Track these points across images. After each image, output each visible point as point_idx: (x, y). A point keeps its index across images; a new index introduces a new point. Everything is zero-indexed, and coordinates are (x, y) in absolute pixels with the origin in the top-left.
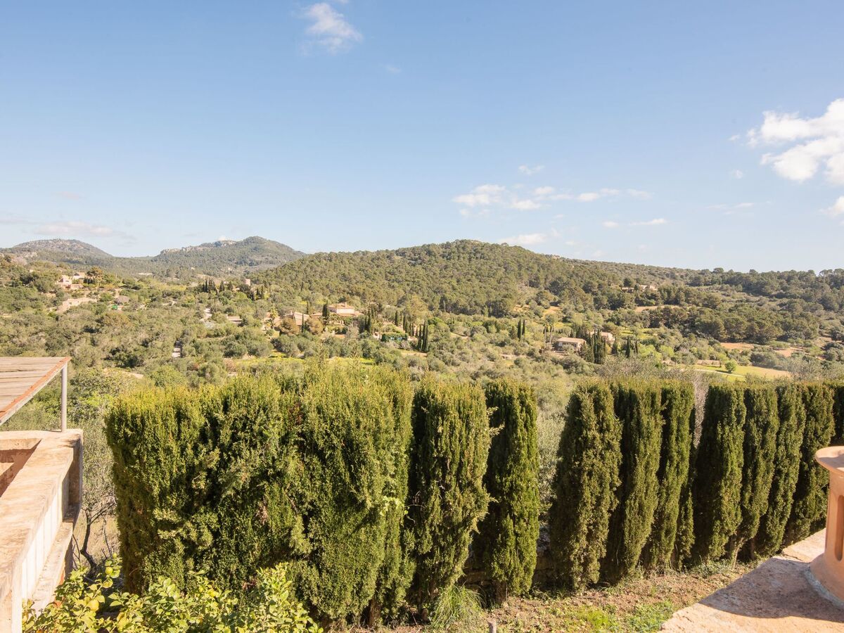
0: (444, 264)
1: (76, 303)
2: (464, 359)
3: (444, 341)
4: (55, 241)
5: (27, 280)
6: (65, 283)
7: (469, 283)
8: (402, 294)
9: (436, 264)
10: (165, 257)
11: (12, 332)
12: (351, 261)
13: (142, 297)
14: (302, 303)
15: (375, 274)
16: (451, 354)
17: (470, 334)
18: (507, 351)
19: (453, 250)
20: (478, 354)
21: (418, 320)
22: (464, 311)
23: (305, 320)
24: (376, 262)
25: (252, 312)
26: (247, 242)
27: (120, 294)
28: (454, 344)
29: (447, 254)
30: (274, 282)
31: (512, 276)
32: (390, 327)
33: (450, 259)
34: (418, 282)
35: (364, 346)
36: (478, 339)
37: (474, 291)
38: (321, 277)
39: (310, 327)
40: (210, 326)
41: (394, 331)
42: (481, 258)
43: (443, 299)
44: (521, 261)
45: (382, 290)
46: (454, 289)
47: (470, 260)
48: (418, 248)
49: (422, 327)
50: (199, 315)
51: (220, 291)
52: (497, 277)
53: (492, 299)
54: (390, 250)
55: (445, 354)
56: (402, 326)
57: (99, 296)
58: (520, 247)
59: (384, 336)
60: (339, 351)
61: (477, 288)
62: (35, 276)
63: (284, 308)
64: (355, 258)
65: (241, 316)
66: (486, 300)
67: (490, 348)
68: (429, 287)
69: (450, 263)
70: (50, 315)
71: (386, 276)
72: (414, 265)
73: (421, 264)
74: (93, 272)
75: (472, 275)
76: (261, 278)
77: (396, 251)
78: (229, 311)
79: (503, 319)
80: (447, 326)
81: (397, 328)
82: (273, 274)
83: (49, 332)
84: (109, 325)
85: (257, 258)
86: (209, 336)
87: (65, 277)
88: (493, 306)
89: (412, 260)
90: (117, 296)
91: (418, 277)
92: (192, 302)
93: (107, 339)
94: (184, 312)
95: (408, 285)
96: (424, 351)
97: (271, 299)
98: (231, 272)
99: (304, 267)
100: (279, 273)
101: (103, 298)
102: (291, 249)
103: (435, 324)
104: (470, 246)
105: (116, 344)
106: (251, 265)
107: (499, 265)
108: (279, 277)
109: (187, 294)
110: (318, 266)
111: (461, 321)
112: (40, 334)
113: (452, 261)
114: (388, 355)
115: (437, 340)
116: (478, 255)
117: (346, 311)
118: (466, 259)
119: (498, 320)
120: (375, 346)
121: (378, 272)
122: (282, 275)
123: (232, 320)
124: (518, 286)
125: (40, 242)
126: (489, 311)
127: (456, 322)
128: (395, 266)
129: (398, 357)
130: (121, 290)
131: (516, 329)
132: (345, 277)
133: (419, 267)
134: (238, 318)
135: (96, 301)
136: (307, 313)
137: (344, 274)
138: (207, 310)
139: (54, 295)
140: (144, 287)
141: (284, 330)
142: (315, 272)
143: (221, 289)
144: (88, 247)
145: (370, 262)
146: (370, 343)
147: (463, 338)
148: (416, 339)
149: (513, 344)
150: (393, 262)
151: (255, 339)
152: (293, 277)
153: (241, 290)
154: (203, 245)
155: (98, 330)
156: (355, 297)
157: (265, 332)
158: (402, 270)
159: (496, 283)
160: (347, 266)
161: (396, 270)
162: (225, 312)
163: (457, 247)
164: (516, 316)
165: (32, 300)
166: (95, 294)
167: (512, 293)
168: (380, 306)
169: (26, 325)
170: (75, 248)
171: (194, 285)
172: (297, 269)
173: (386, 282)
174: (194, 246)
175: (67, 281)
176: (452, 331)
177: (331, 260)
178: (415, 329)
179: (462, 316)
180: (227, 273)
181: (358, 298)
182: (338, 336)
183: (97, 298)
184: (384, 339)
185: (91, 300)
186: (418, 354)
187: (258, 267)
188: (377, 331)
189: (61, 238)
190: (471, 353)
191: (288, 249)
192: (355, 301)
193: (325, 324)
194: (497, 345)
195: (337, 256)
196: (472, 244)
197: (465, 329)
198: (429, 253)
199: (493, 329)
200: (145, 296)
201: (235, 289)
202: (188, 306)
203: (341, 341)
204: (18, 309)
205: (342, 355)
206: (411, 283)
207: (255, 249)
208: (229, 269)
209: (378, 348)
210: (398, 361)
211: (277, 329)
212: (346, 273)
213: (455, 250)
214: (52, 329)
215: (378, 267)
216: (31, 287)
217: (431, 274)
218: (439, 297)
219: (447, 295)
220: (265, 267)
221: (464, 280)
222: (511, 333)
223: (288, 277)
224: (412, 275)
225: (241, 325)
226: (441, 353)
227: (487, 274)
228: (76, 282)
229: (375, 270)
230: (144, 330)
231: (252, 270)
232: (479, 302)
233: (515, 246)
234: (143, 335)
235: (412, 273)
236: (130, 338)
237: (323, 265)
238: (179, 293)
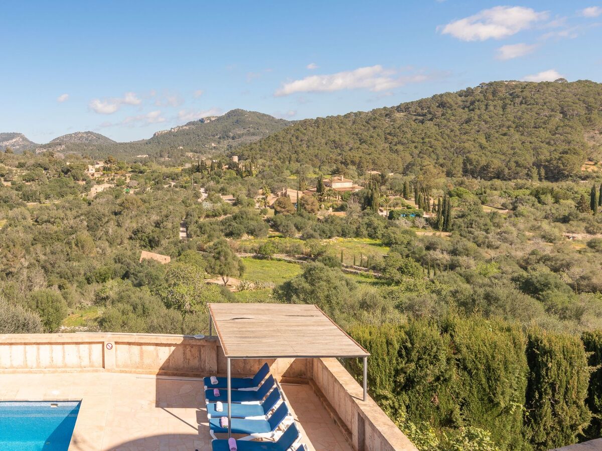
0: (465, 117)
1: (100, 188)
2: (505, 240)
3: (473, 217)
4: (76, 134)
5: (66, 171)
6: (90, 171)
7: (505, 138)
8: (409, 159)
9: (453, 118)
10: (157, 139)
11: (62, 215)
12: (342, 125)
13: (147, 181)
14: (292, 178)
15: (372, 137)
16: (484, 233)
17: (511, 207)
18: (573, 229)
19: (478, 98)
20: (527, 233)
21: (434, 191)
22: (499, 175)
23: (300, 196)
24: (372, 123)
25: (245, 191)
26: (229, 115)
27: (130, 179)
28: (488, 221)
29: (468, 104)
30: (258, 156)
31: (575, 122)
32: (399, 201)
33: (473, 110)
34: (430, 142)
35: (369, 225)
36: (525, 213)
37: (513, 148)
38: (308, 147)
39: (306, 206)
40: (207, 205)
41: (403, 205)
42: (521, 103)
43: (467, 161)
44: (591, 100)
45: (382, 157)
46: (482, 147)
47: (504, 108)
48: (426, 100)
49: (441, 199)
50: (197, 196)
51: (211, 170)
52: (550, 126)
53: (542, 157)
54: (389, 106)
55: (476, 233)
56: (413, 199)
57: (115, 181)
58: (587, 81)
59: (391, 213)
60: (340, 230)
61: (518, 145)
62: (72, 168)
63: (275, 185)
64: (346, 121)
65: (234, 195)
66: (533, 159)
67: (546, 226)
68: (445, 148)
69: (474, 115)
70: (84, 200)
71: (386, 139)
72: (422, 122)
73: (431, 120)
74: (109, 161)
75: (509, 127)
76: (246, 153)
77: (398, 107)
78: (223, 191)
79: (564, 184)
80: (476, 198)
81: (407, 202)
82: (257, 147)
83: (87, 214)
84: (128, 208)
85: (239, 131)
86: (207, 216)
87: (90, 167)
88: (545, 167)
89: (420, 115)
90: (128, 180)
91: (429, 137)
92: (189, 182)
93: (129, 221)
94: (183, 194)
95: (416, 147)
96: (445, 230)
97: (260, 176)
98: (214, 147)
99: (289, 136)
100: (263, 146)
101: (118, 183)
103: (459, 195)
104: (503, 90)
105: (135, 226)
106: (234, 138)
107: (553, 110)
108: (263, 150)
109: (183, 174)
110: (304, 134)
111: (496, 189)
112: (82, 217)
113: (478, 112)
114: (399, 236)
115: (463, 216)
116: (518, 100)
117: (342, 184)
118: (498, 108)
119: (555, 185)
120: (383, 225)
121: (375, 135)
122: (266, 148)
123: (227, 199)
124: (586, 135)
125: (66, 136)
126: (539, 174)
127: (488, 191)
128: (397, 125)
129: (413, 238)
130: (130, 175)
131: (588, 198)
132: (336, 145)
133: (429, 124)
134: (231, 197)
135: (113, 186)
136: (300, 190)
137: (334, 141)
138: (202, 190)
139: (84, 182)
140: (148, 171)
141: (279, 209)
142: (302, 141)
143: (212, 168)
144: (99, 137)
145: (364, 123)
146: (376, 222)
147: (501, 211)
148: (434, 215)
149: (583, 220)
150: (394, 121)
151: (252, 219)
152: (279, 149)
153: (229, 168)
154: (189, 124)
155: (120, 213)
156: (351, 167)
157: (259, 211)
158: (405, 129)
159: (548, 135)
160: (337, 131)
161: (398, 130)
162: (219, 192)
163: (484, 93)
164: (585, 178)
165: (70, 188)
166: (112, 180)
167: (576, 147)
168: (383, 176)
169: (71, 209)
170: (90, 138)
171: (188, 166)
172: (281, 139)
173: (387, 145)
174: (181, 125)
175: (92, 170)
176: (483, 203)
177: (318, 127)
178: (431, 202)
179: (497, 182)
180: (212, 149)
181: (354, 168)
182: (337, 214)
183: (114, 183)
184: (391, 216)
185: (111, 185)
186: (438, 233)
187: (241, 141)
188: (382, 206)
189: (80, 132)
190: (515, 233)
191: (271, 119)
192: (351, 172)
193: (320, 200)
194: (557, 220)
195: (325, 121)
196: (507, 86)
197: (503, 201)
198: (442, 105)
199: (549, 199)
200: (149, 179)
201: (225, 167)
202: (185, 187)
203: (342, 219)
204: (63, 196)
205: (344, 235)
206: (419, 145)
207: (237, 121)
208: (213, 145)
209: (386, 227)
210: (412, 243)
211: (272, 207)
212: (337, 139)
213: (481, 97)
214: (89, 213)
215: (374, 128)
216: (69, 177)
217: (448, 132)
218: (460, 160)
219: (472, 156)
220: (249, 139)
221: (497, 135)
222: (580, 205)
223: (272, 149)
224: (421, 134)
225: (235, 204)
226: (470, 232)
227: (533, 125)
228: (97, 170)
229: (371, 132)
230: (154, 212)
232: (521, 160)
233: (579, 81)
234: (155, 217)
235: (420, 132)
236: (145, 219)
237: (310, 133)
238: (177, 174)
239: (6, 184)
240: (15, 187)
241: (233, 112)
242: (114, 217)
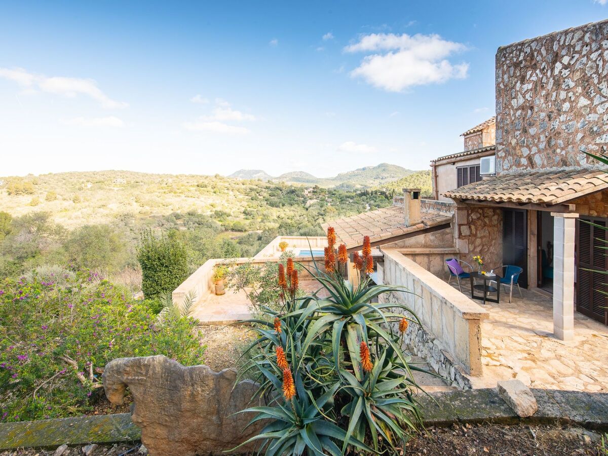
1: (312, 202)
5: (292, 192)
10: (340, 177)
13: (337, 199)
26: (379, 166)
51: (372, 195)
62: (294, 190)
74: (315, 188)
76: (389, 186)
85: (385, 175)
87: (306, 190)
90: (327, 198)
92: (359, 201)
94: (356, 206)
99: (413, 179)
101: (322, 200)
102: (404, 169)
106: (382, 179)
108: (399, 186)
109: (356, 197)
110: (421, 178)
122: (401, 185)
125: (289, 173)
130: (328, 195)
135: (319, 201)
138: (367, 205)
139: (303, 198)
140: (337, 194)
142: (420, 181)
144: (307, 175)
153: (381, 194)
154: (357, 170)
155: (324, 215)
165: (296, 201)
166: (318, 198)
170: (302, 175)
174: (353, 170)
175: (306, 192)
177: (429, 175)
180: (371, 185)
187: (386, 180)
191: (403, 169)
201: (379, 194)
202: (358, 203)
207: (384, 170)
216: (294, 195)
220: (390, 180)
228: (309, 192)
230: (342, 215)
231: (383, 181)
237: (424, 178)
238: (353, 196)
239: (260, 197)
240: (265, 199)
241: (382, 164)
242: (321, 216)
